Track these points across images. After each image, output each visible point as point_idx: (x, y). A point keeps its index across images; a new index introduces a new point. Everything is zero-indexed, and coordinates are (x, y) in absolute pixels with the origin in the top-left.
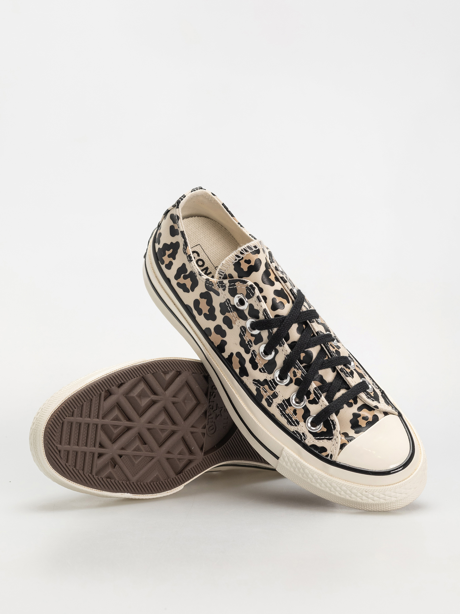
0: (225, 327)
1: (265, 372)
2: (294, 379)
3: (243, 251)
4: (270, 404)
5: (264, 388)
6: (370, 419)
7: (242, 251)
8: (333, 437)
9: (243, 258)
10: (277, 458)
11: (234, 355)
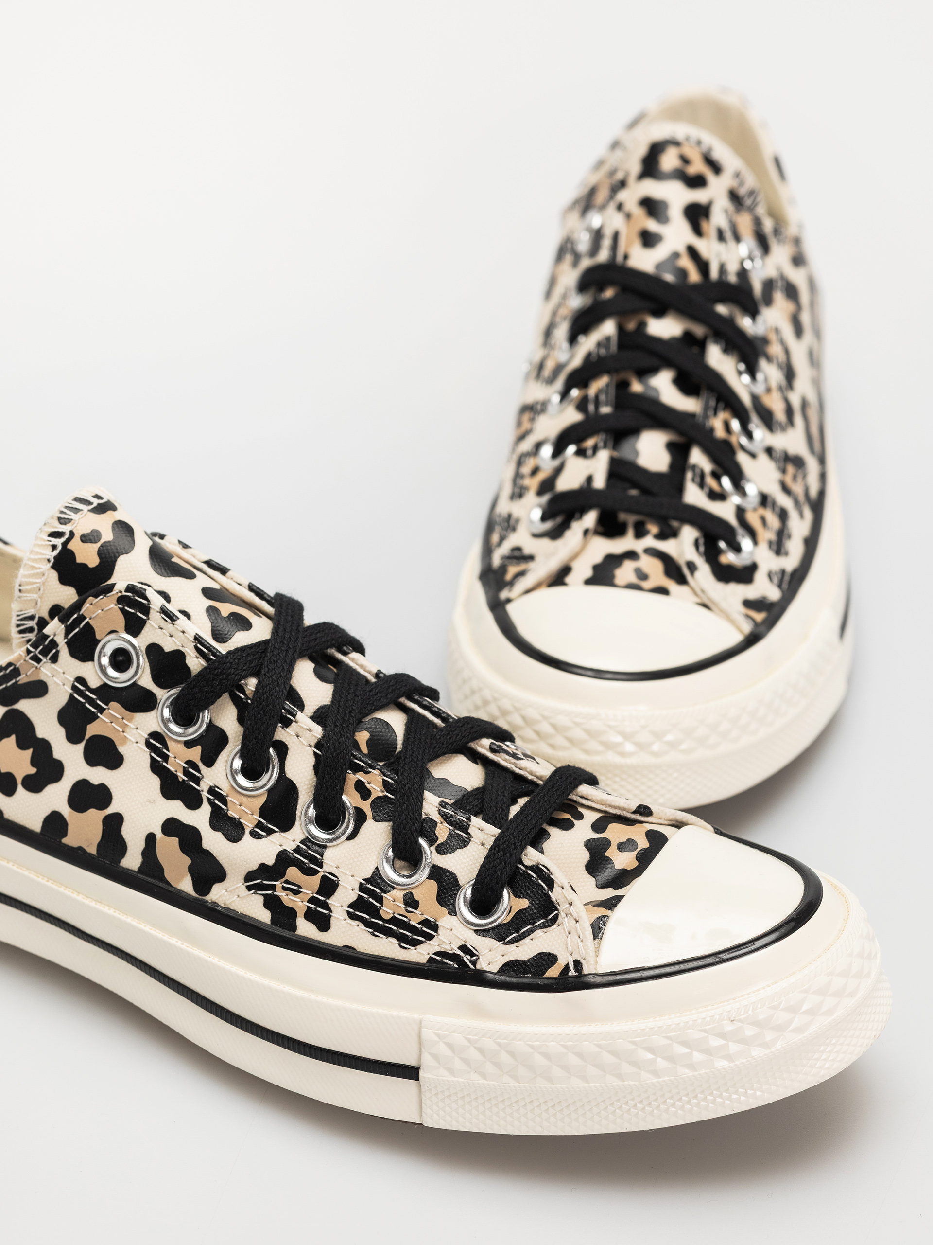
0: (98, 775)
1: (270, 832)
2: (366, 806)
3: (65, 513)
4: (323, 923)
5: (287, 882)
6: (643, 843)
7: (63, 516)
8: (556, 912)
9: (72, 534)
10: (410, 1072)
11: (159, 835)
